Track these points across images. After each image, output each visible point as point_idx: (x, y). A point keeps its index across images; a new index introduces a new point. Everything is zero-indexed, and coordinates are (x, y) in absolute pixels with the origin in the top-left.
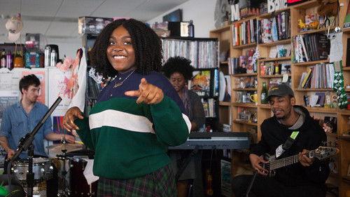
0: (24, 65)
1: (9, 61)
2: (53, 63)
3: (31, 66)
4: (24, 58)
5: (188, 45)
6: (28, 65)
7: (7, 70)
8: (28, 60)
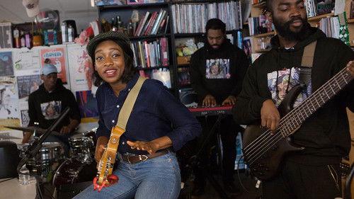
0: (43, 43)
1: (28, 40)
2: (70, 39)
3: (49, 44)
4: (42, 36)
5: (206, 7)
6: (47, 42)
7: (26, 49)
8: (46, 38)
